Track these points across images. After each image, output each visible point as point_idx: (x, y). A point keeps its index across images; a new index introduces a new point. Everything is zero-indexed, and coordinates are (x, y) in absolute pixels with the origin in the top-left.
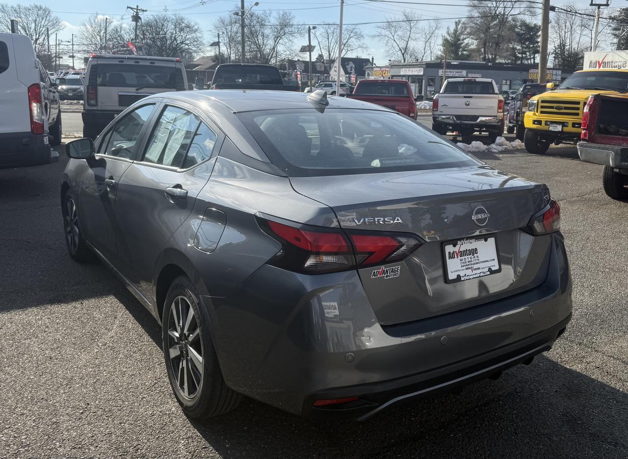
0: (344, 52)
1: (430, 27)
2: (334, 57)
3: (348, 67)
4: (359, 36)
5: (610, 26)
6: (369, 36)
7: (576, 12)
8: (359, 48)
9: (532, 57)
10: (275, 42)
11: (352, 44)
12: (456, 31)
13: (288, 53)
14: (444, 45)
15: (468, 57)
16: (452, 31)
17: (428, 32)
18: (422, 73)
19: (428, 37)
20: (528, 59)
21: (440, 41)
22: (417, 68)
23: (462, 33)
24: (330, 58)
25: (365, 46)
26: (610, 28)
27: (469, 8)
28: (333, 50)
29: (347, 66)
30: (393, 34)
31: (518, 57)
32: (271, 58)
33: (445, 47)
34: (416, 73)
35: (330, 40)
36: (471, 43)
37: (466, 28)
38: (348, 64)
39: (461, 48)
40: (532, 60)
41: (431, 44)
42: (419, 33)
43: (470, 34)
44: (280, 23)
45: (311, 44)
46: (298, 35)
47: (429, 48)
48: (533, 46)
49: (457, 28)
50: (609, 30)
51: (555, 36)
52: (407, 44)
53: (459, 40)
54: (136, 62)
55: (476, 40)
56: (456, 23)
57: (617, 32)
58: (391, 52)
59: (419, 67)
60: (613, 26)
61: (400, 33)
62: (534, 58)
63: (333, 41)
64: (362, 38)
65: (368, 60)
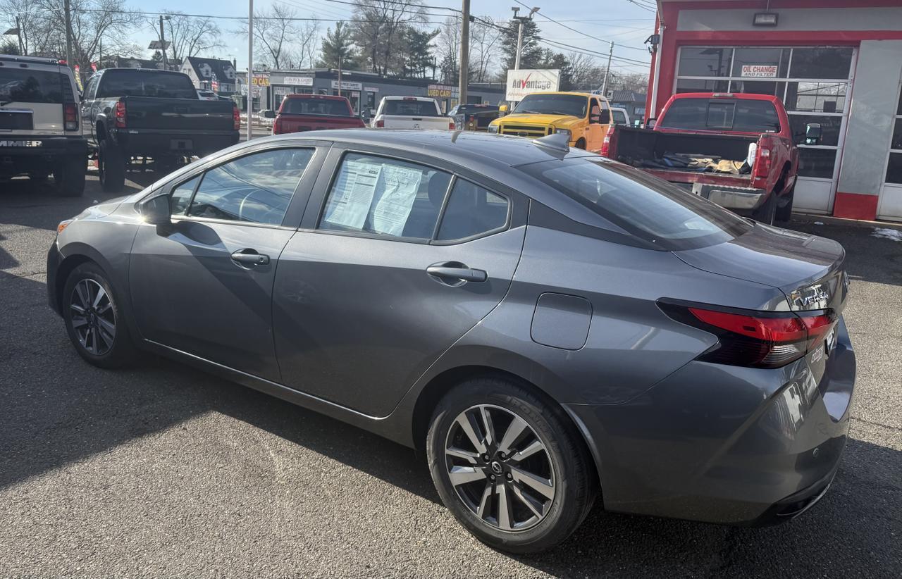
0: (194, 50)
1: (308, 27)
2: (181, 56)
3: (203, 71)
4: (215, 31)
5: (500, 39)
6: (230, 32)
7: (493, 25)
8: (214, 45)
9: (422, 70)
10: (98, 32)
11: (205, 40)
12: (338, 34)
13: (117, 48)
14: (325, 50)
15: (354, 66)
16: (334, 34)
17: (305, 33)
18: (311, 84)
19: (306, 38)
20: (418, 72)
21: (320, 45)
22: (304, 76)
23: (345, 37)
24: (175, 57)
25: (222, 44)
26: (501, 41)
27: (354, 8)
28: (180, 47)
29: (201, 69)
30: (262, 32)
31: (407, 69)
32: (93, 53)
33: (325, 52)
34: (304, 84)
35: (174, 33)
36: (355, 49)
37: (349, 32)
38: (202, 67)
39: (344, 55)
40: (422, 73)
41: (310, 48)
42: (294, 33)
43: (354, 39)
44: (104, 7)
45: (165, 39)
46: (131, 26)
47: (307, 53)
48: (423, 58)
49: (339, 30)
50: (499, 44)
51: (445, 47)
52: (280, 46)
53: (342, 45)
54: (22, 66)
55: (361, 46)
56: (338, 24)
57: (507, 47)
58: (260, 54)
59: (307, 76)
60: (504, 39)
61: (270, 31)
62: (424, 71)
63: (178, 34)
64: (219, 34)
65: (228, 63)
